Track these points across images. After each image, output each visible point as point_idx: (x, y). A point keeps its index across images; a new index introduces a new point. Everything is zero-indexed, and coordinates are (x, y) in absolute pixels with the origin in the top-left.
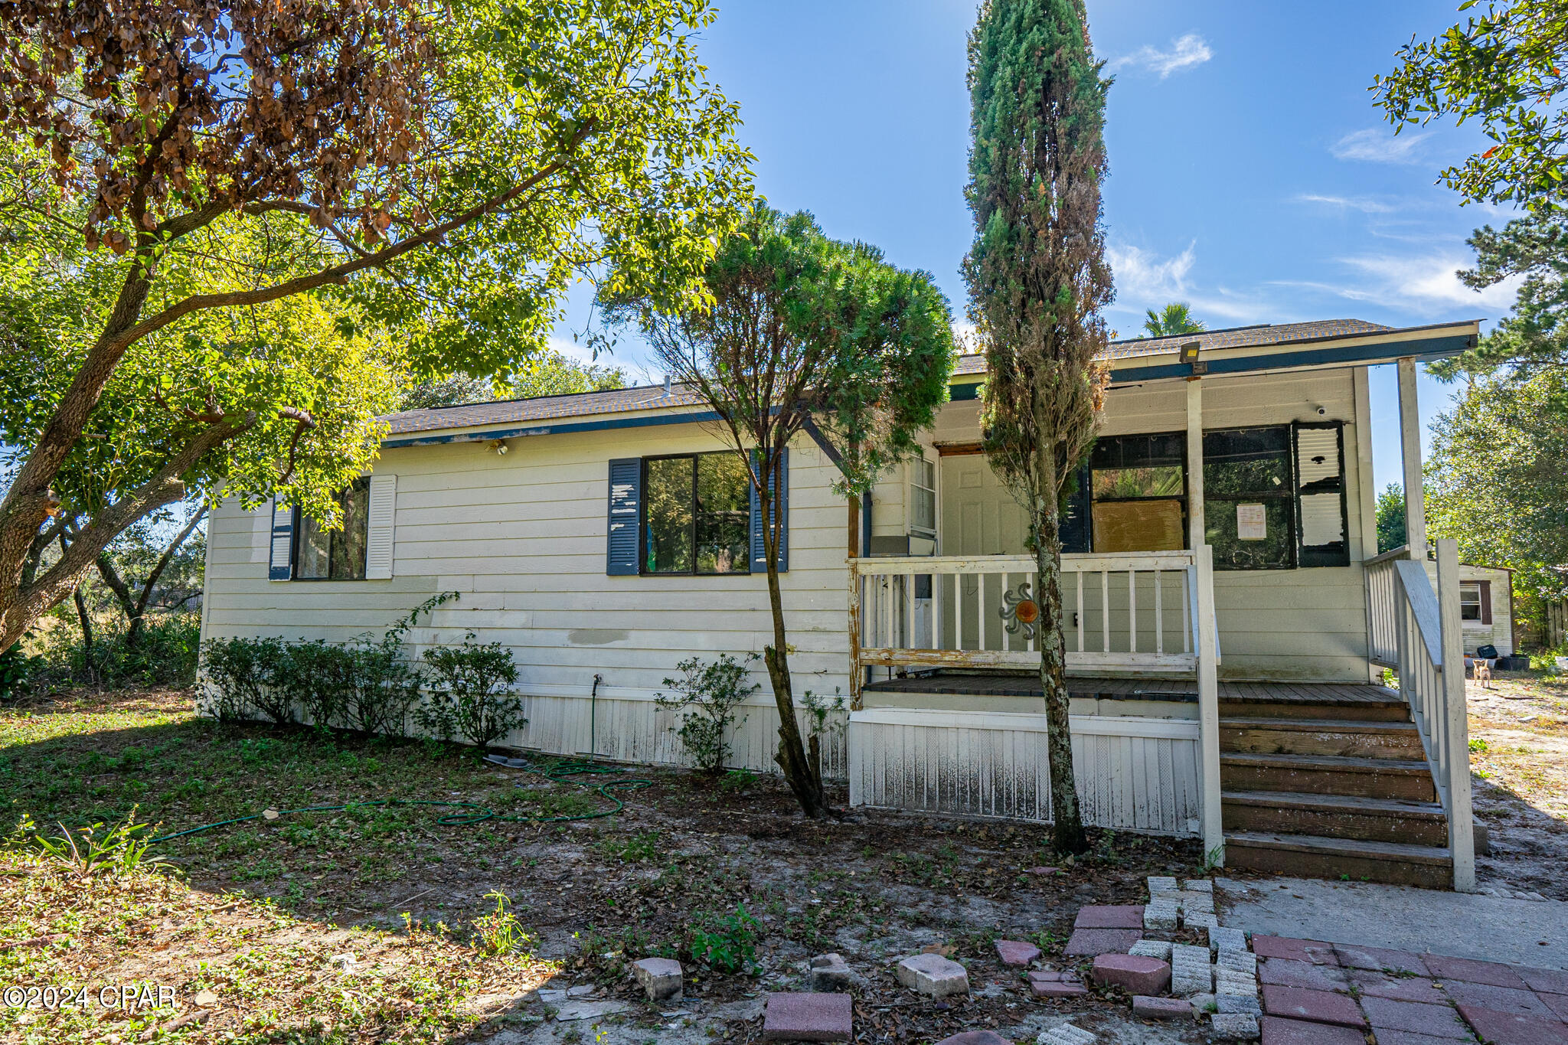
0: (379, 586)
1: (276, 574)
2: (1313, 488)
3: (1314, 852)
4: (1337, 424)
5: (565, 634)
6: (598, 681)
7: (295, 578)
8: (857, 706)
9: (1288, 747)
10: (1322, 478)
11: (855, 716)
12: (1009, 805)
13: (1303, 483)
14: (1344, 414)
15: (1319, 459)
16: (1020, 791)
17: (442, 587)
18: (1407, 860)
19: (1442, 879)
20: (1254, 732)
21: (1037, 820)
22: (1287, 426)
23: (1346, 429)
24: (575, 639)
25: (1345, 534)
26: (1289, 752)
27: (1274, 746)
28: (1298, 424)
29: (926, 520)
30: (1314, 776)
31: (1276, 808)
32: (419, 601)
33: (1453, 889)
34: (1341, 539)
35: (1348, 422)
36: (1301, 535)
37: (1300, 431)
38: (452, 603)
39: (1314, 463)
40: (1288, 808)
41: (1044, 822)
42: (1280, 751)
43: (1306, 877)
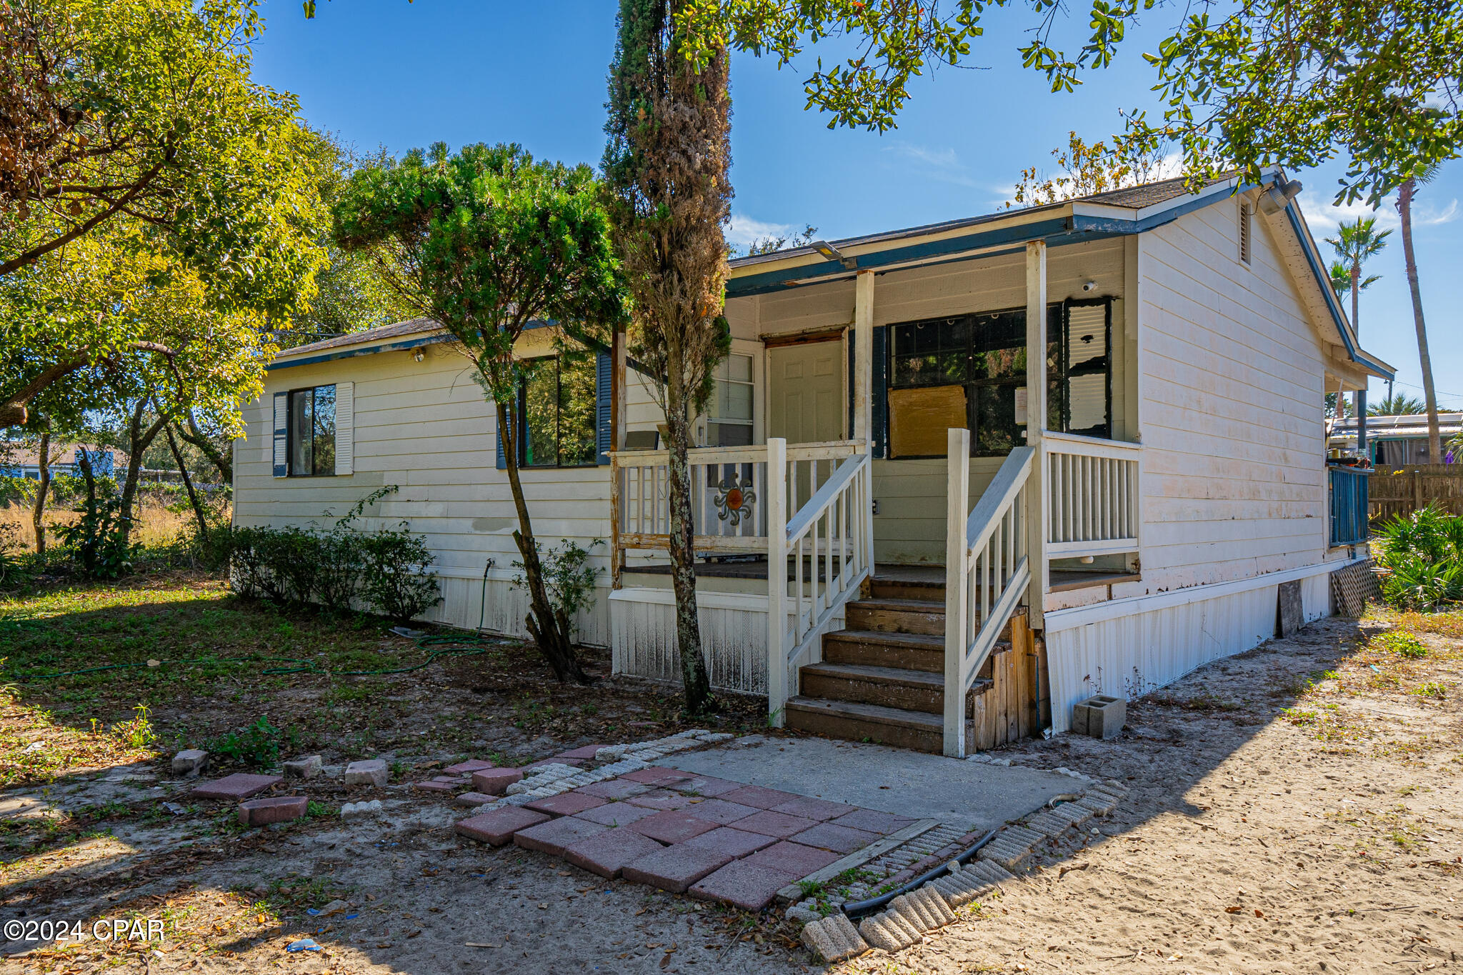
0: (345, 482)
1: (277, 471)
2: (1083, 369)
3: (847, 717)
4: (1106, 300)
5: (469, 523)
6: (491, 564)
7: (291, 475)
8: (618, 586)
9: (905, 627)
10: (1089, 358)
11: (615, 595)
12: (721, 676)
13: (1072, 365)
14: (1113, 290)
15: (1087, 338)
16: (729, 665)
17: (388, 481)
18: (911, 727)
19: (931, 744)
20: (879, 613)
21: (741, 691)
22: (1060, 303)
23: (1115, 305)
24: (476, 527)
25: (1108, 417)
26: (907, 631)
27: (896, 626)
28: (1071, 302)
29: (745, 413)
30: (902, 653)
31: (848, 680)
32: (366, 493)
33: (940, 753)
34: (1103, 422)
35: (1117, 297)
36: (1068, 418)
37: (1071, 309)
38: (393, 496)
39: (1083, 343)
40: (858, 679)
41: (746, 693)
42: (899, 630)
43: (832, 738)
